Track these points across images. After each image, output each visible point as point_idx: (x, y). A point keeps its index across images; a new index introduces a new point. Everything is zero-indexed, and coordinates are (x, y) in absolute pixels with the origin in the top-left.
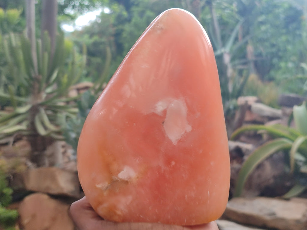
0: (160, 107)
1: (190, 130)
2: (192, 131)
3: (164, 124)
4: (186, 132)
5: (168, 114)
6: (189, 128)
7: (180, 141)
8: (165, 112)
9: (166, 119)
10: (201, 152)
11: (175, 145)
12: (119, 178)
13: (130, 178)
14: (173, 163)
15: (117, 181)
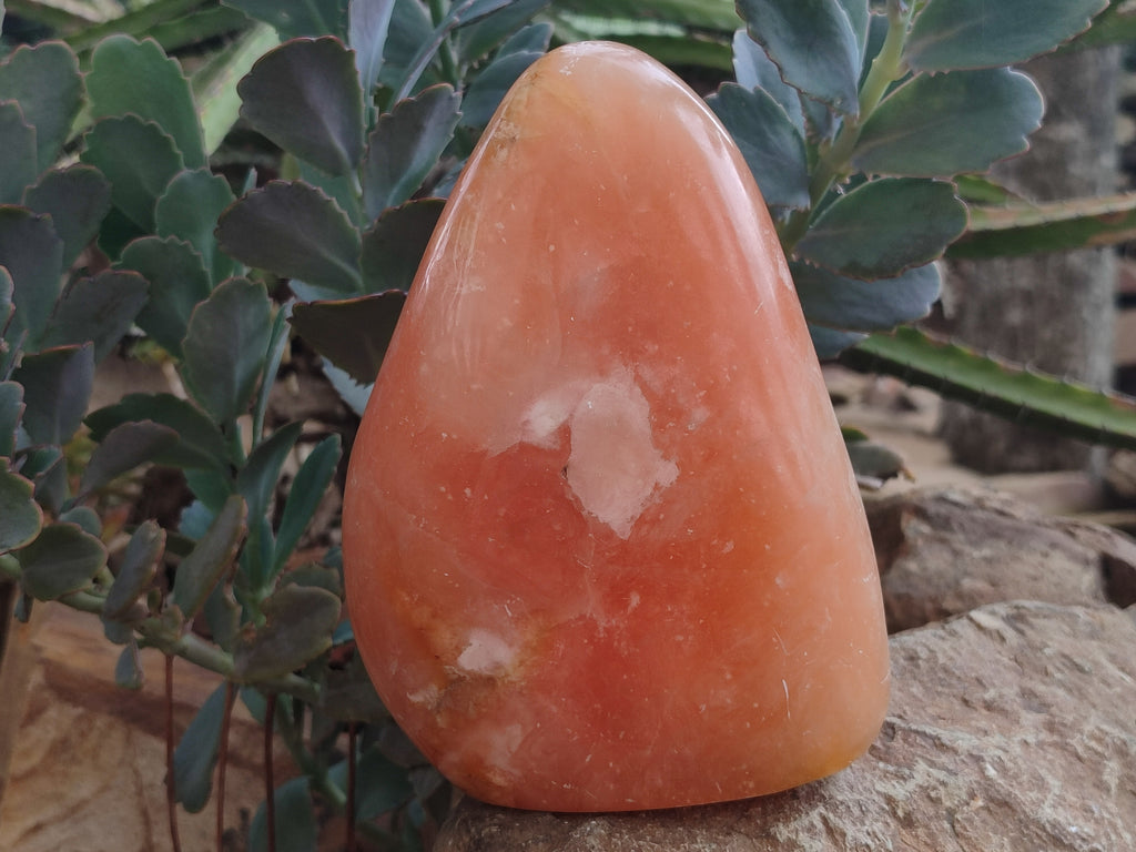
0: (542, 420)
1: (674, 478)
2: (679, 479)
3: (570, 472)
4: (657, 487)
5: (576, 436)
6: (667, 473)
7: (640, 522)
8: (564, 432)
9: (573, 457)
10: (730, 546)
11: (626, 537)
12: (463, 670)
13: (498, 666)
14: (635, 600)
15: (461, 679)
